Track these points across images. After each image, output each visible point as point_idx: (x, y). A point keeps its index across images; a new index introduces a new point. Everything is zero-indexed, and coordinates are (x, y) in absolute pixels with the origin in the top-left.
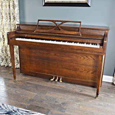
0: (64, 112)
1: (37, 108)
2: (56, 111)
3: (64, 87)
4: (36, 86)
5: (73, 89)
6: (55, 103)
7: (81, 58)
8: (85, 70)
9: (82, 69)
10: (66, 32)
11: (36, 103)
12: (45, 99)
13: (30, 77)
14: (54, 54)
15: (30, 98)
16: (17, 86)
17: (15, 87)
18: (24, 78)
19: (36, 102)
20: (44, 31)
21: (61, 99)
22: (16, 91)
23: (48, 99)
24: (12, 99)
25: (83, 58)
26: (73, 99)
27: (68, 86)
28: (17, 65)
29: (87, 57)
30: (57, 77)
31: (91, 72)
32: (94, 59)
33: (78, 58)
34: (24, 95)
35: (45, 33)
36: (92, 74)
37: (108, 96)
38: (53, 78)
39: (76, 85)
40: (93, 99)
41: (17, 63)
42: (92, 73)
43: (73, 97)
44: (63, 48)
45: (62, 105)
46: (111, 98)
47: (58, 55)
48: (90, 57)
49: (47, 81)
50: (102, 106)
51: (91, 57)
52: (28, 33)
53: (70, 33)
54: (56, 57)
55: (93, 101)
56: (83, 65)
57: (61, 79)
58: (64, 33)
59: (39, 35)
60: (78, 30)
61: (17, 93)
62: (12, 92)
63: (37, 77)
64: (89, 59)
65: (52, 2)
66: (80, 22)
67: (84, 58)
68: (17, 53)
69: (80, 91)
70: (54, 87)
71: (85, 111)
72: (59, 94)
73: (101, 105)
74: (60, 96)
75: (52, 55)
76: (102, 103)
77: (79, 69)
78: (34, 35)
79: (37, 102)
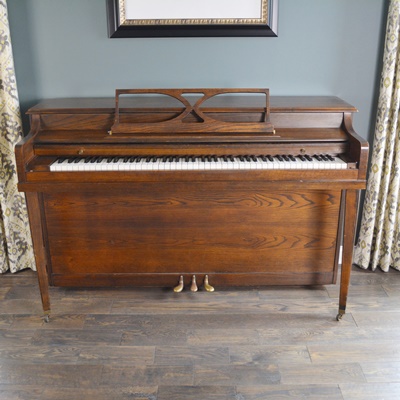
0: (276, 383)
1: (190, 391)
2: (252, 388)
3: (224, 306)
4: (136, 322)
5: (258, 306)
6: (235, 363)
7: (271, 204)
8: (285, 240)
9: (276, 239)
10: (224, 127)
11: (176, 377)
12: (195, 357)
13: (90, 293)
14: (178, 203)
15: (144, 367)
16: (69, 336)
17: (61, 342)
18: (74, 302)
19: (172, 375)
20: (147, 128)
21: (242, 344)
22: (78, 355)
23: (203, 356)
24: (84, 383)
25: (279, 203)
26: (276, 339)
27: (235, 300)
28: (19, 257)
29: (289, 197)
30: (192, 278)
31: (304, 242)
32: (312, 203)
33: (262, 204)
34: (115, 360)
35: (152, 137)
36: (308, 250)
37: (366, 305)
38: (178, 284)
39: (260, 293)
40: (333, 326)
41: (19, 253)
42: (307, 246)
43: (275, 332)
44: (234, 181)
45: (256, 363)
46: (376, 309)
47: (195, 203)
48: (299, 198)
49: (161, 298)
50: (366, 338)
51: (303, 196)
52: (87, 141)
53: (237, 127)
54: (187, 210)
55: (335, 329)
56: (277, 224)
57: (207, 281)
58: (220, 131)
59: (134, 146)
60: (260, 115)
61: (84, 358)
62: (66, 361)
63: (118, 289)
64: (297, 203)
65: (144, 23)
66: (265, 91)
67: (282, 204)
68: (15, 214)
69: (279, 308)
70: (196, 313)
71: (333, 366)
72: (224, 330)
73: (362, 337)
74: (232, 338)
75: (172, 206)
76: (362, 331)
77: (265, 239)
78: (115, 146)
79: (177, 374)
